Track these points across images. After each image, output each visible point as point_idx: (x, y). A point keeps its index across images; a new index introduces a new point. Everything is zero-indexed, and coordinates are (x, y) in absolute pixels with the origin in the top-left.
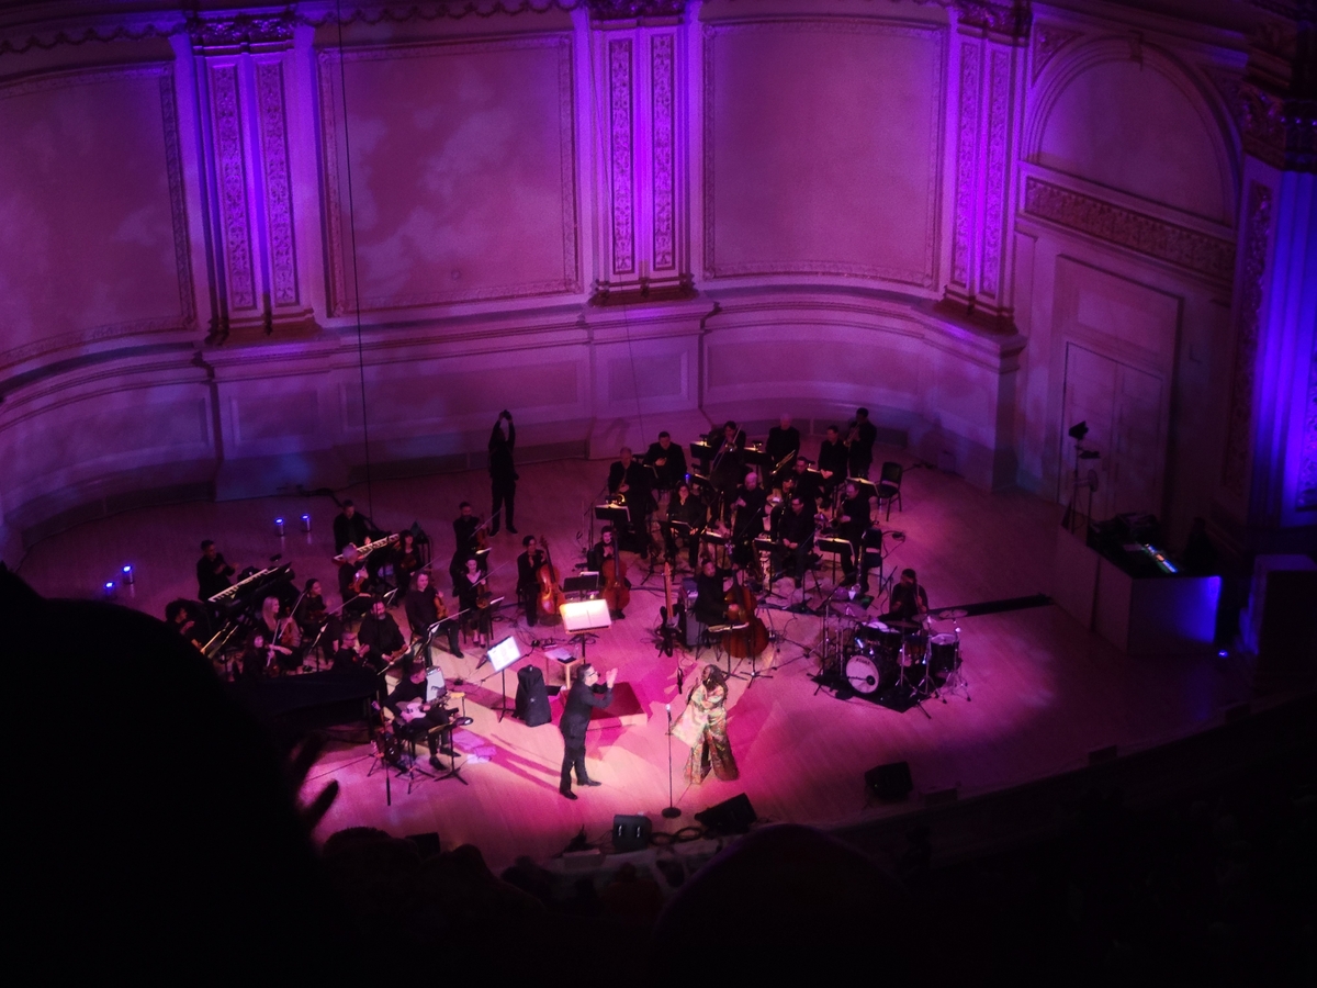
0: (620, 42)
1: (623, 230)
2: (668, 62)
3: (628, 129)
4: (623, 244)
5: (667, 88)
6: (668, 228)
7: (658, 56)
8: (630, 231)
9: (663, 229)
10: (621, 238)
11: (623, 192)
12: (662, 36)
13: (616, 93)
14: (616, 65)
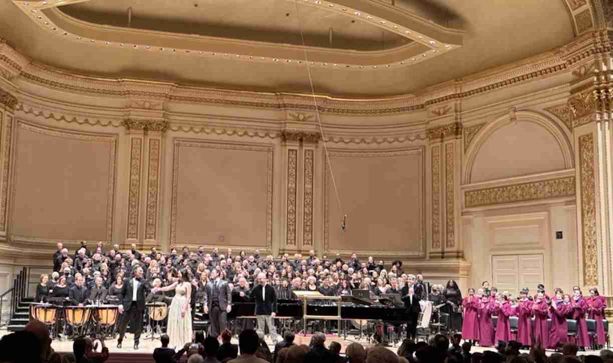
0: (292, 150)
1: (292, 228)
2: (311, 161)
3: (294, 185)
4: (291, 233)
5: (310, 171)
6: (310, 228)
7: (307, 158)
8: (294, 228)
9: (308, 229)
10: (290, 231)
11: (291, 211)
12: (309, 150)
13: (290, 170)
14: (290, 160)
